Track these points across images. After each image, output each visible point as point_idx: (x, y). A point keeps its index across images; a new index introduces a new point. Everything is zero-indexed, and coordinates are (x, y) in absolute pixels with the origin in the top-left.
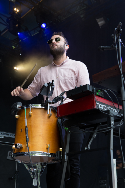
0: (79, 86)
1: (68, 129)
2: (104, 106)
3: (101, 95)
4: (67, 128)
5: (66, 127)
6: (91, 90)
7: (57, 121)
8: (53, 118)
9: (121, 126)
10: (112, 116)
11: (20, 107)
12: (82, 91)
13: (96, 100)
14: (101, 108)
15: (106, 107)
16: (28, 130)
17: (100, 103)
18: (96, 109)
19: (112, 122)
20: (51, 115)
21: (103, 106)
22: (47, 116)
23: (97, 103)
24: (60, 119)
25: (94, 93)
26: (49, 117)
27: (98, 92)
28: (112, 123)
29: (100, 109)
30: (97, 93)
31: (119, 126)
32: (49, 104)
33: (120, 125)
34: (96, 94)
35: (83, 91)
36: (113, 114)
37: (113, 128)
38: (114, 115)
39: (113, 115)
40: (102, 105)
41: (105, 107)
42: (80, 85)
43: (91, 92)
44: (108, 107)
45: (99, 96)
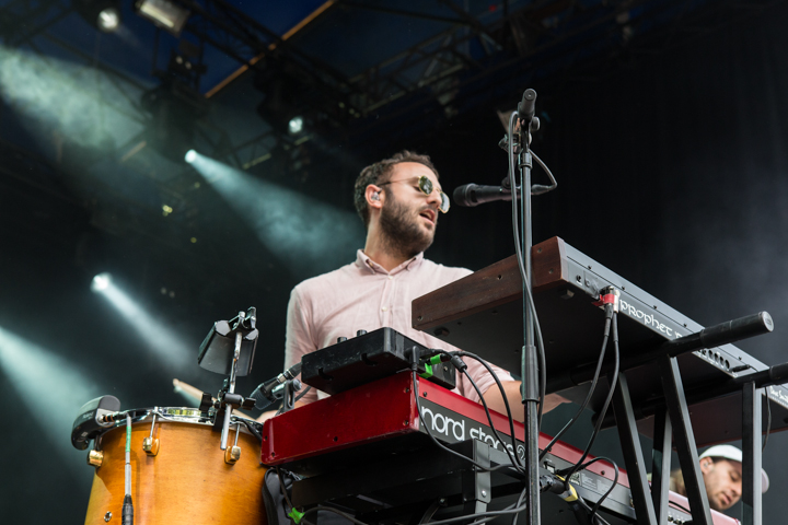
0: (355, 336)
1: (301, 515)
2: (455, 424)
3: (443, 379)
4: (299, 510)
5: (294, 509)
6: (399, 354)
7: (263, 484)
8: (248, 470)
9: (520, 513)
10: (483, 470)
11: (109, 417)
12: (364, 356)
13: (419, 394)
14: (441, 431)
15: (463, 427)
16: (132, 516)
17: (437, 408)
18: (417, 434)
19: (484, 494)
20: (237, 456)
21: (450, 425)
22: (220, 458)
23: (424, 411)
24: (277, 476)
25: (411, 366)
26: (230, 464)
27: (429, 363)
28: (479, 497)
29: (434, 436)
30: (428, 370)
31: (514, 514)
32: (229, 408)
33: (515, 507)
34: (421, 371)
35: (369, 355)
36: (486, 460)
37: (486, 519)
38: (493, 464)
39: (487, 466)
40: (447, 421)
41: (458, 428)
42: (359, 332)
43: (398, 359)
44: (472, 430)
45: (433, 380)
